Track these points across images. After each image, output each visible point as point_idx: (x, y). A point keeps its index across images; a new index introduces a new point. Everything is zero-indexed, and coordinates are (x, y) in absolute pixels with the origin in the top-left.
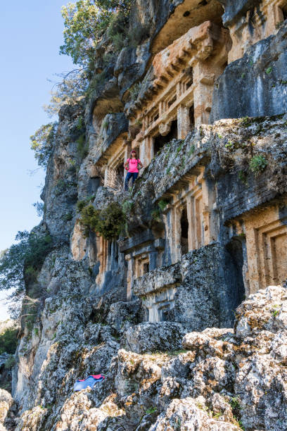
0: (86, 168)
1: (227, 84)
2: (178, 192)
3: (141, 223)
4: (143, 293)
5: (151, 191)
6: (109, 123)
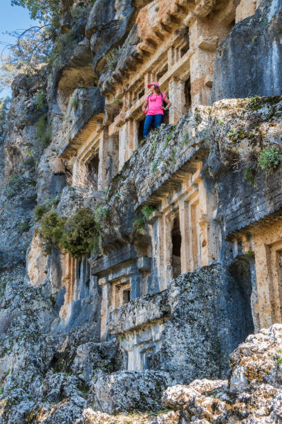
0: (48, 161)
1: (233, 51)
2: (167, 195)
3: (119, 236)
4: (120, 330)
5: (133, 193)
6: (78, 100)
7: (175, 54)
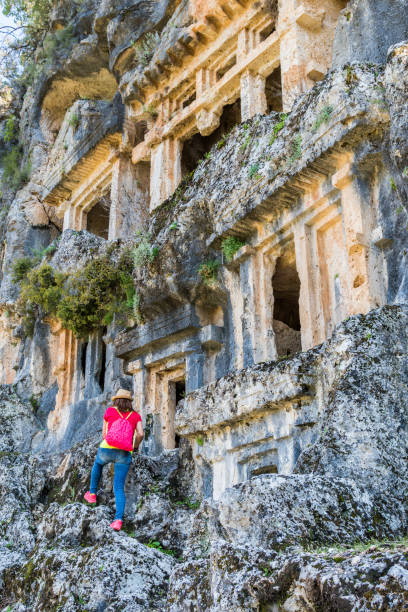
0: (23, 208)
1: (374, 9)
2: (270, 217)
3: (174, 291)
4: (200, 426)
6: (80, 117)
7: (251, 40)
